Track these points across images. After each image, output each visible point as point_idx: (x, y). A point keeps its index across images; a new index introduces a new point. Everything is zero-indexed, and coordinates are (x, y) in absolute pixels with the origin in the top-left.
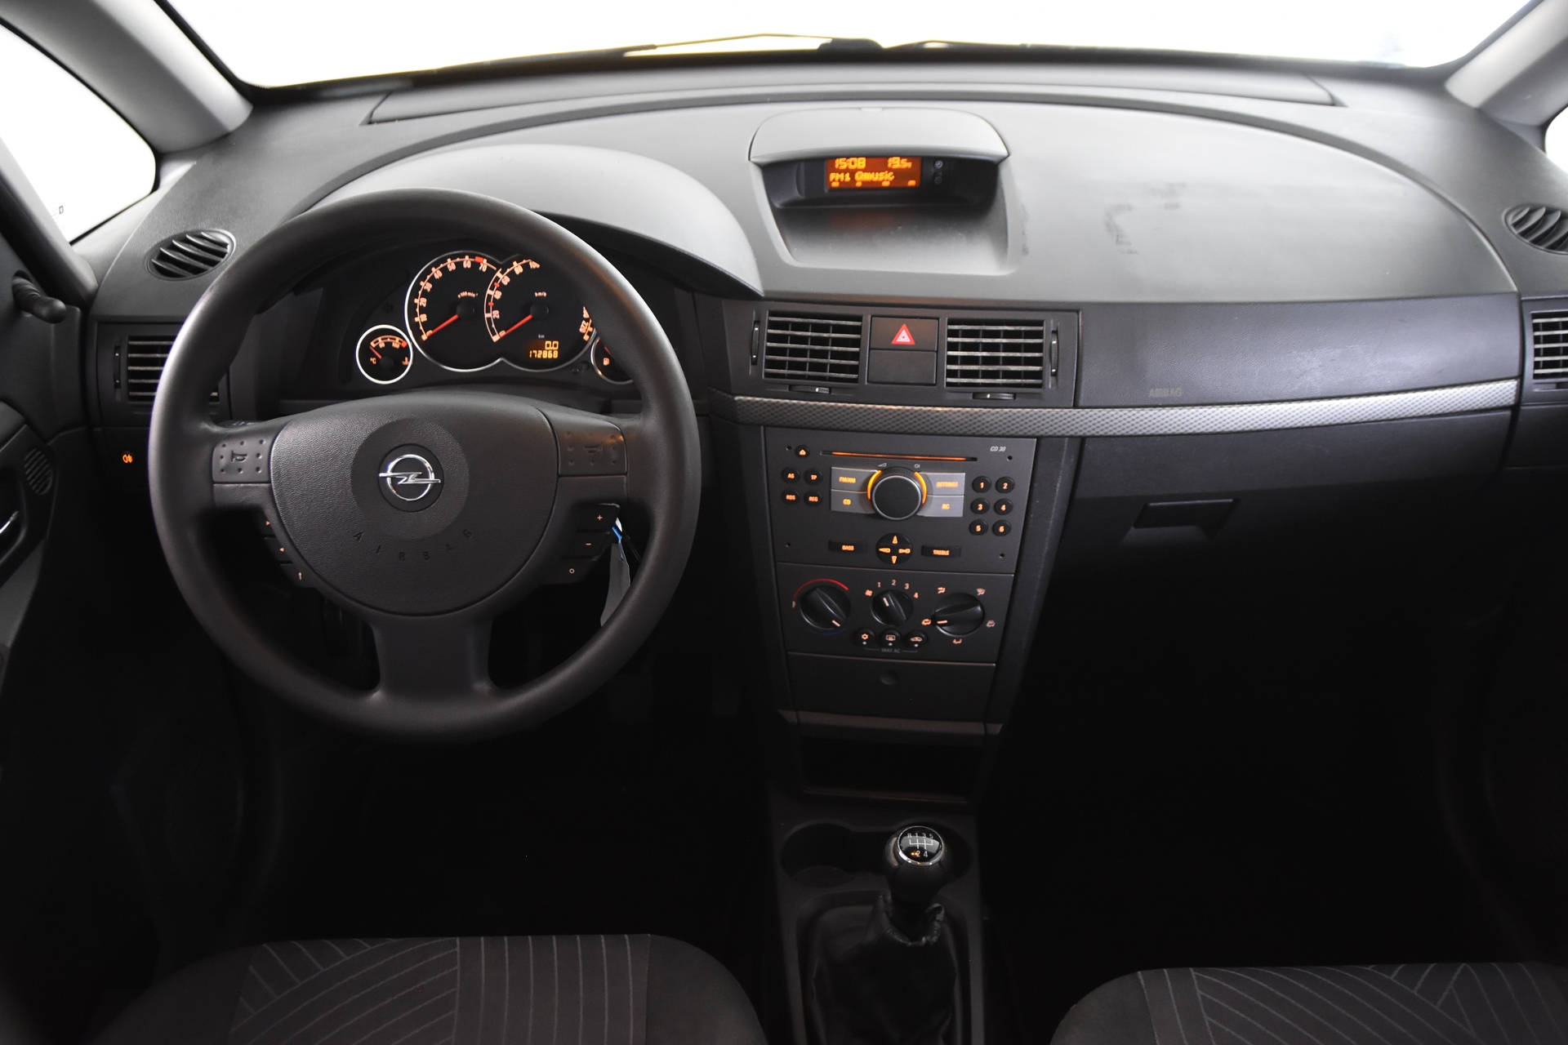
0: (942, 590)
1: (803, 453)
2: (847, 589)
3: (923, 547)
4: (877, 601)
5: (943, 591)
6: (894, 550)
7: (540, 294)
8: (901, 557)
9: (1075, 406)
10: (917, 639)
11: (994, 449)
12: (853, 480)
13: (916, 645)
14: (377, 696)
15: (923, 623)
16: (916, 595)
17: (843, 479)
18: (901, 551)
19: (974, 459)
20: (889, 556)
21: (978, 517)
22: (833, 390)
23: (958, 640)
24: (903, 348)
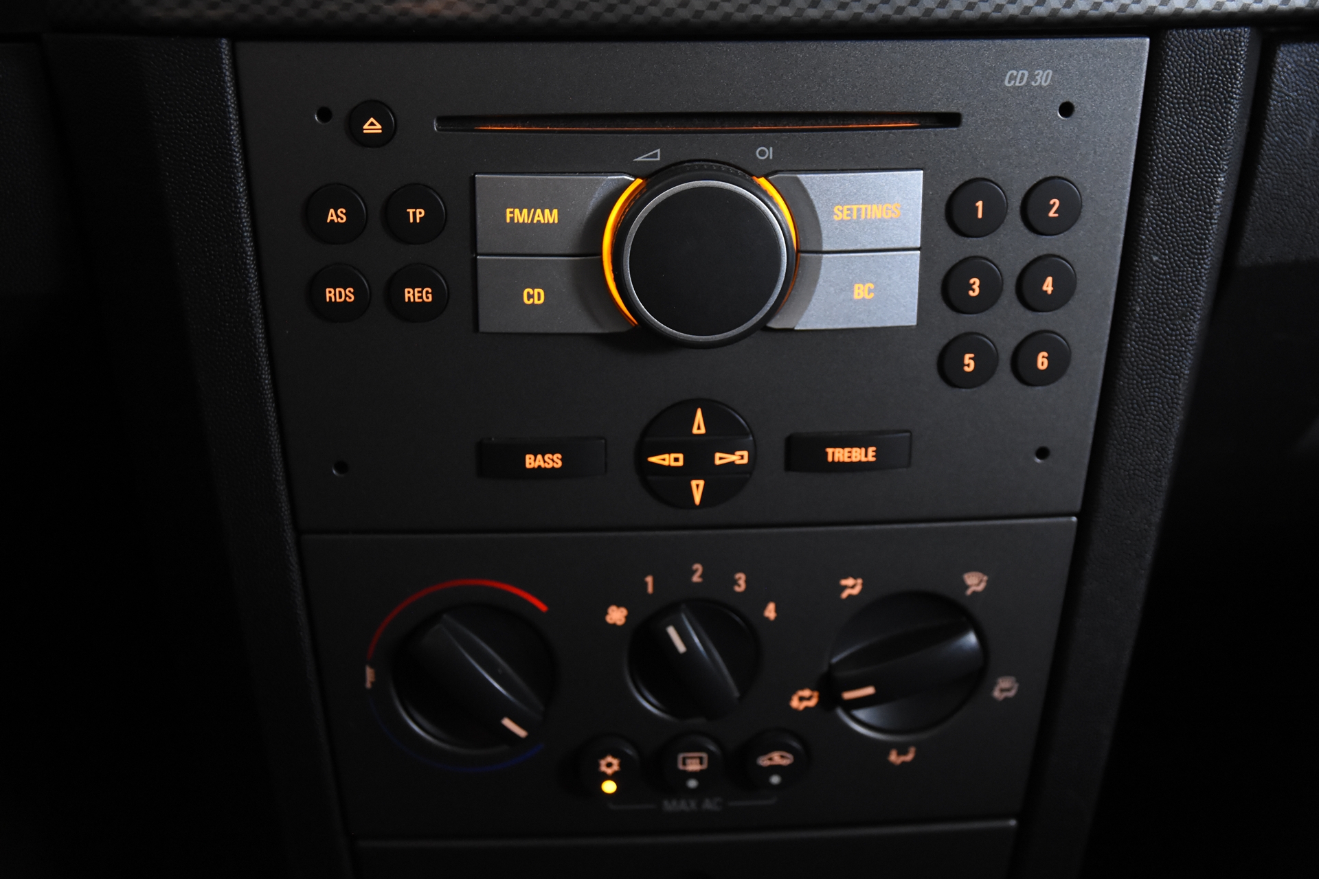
0: (852, 586)
1: (372, 127)
2: (543, 607)
3: (791, 442)
4: (645, 635)
5: (856, 591)
6: (698, 462)
8: (722, 482)
10: (777, 758)
11: (1015, 78)
12: (550, 216)
13: (775, 780)
15: (795, 703)
16: (770, 612)
17: (517, 216)
18: (721, 458)
19: (951, 120)
20: (680, 477)
21: (967, 323)
23: (901, 751)
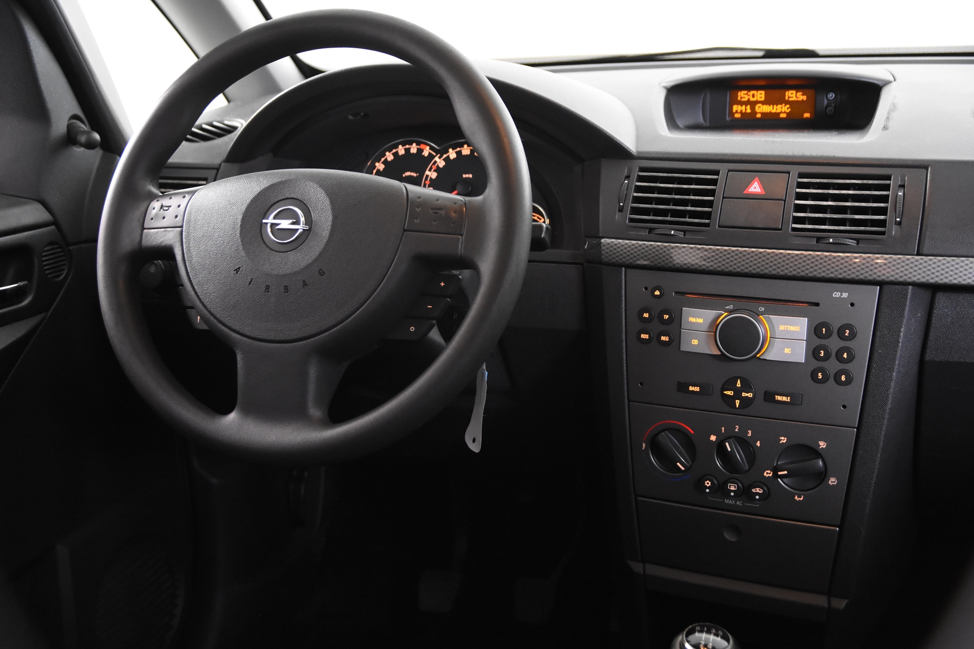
0: (784, 440)
1: (657, 293)
2: (693, 432)
3: (766, 393)
4: (720, 445)
5: (784, 441)
6: (737, 395)
7: (467, 176)
8: (745, 401)
9: (918, 254)
10: (758, 490)
11: (836, 295)
12: (701, 321)
13: (757, 497)
14: (232, 416)
15: (765, 474)
16: (758, 444)
17: (692, 320)
18: (744, 394)
19: (817, 304)
20: (733, 398)
21: (820, 363)
22: (687, 233)
23: (799, 497)
24: (754, 197)
